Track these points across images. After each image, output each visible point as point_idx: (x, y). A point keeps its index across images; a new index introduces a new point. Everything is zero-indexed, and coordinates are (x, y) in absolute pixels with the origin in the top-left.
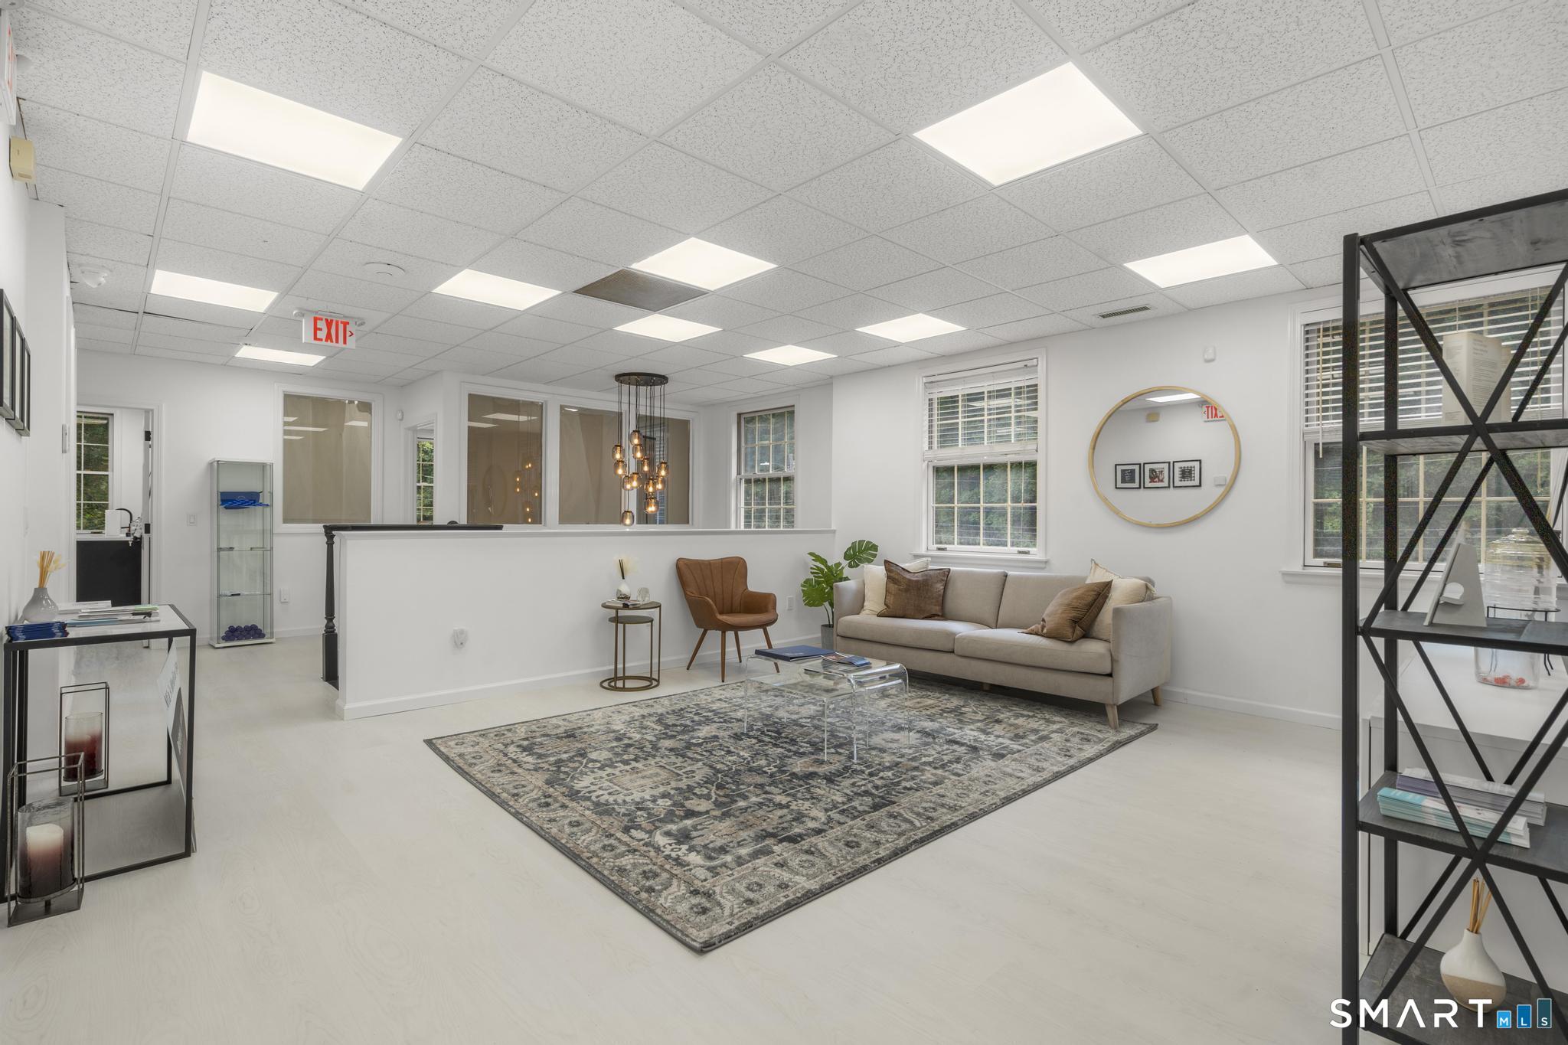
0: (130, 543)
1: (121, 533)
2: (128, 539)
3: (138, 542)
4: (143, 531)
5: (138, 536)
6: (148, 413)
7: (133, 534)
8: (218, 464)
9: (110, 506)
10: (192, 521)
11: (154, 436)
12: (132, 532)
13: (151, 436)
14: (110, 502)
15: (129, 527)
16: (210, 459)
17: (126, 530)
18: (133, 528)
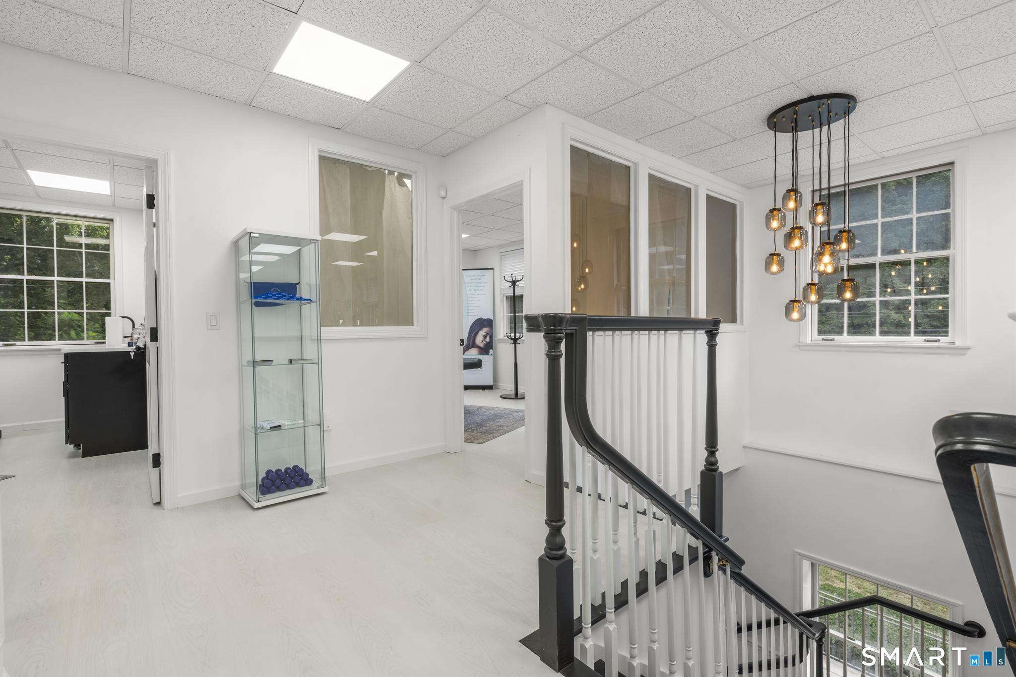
0: (132, 354)
1: (123, 343)
2: (130, 349)
3: (141, 352)
4: (148, 339)
5: (141, 344)
6: (151, 167)
7: (136, 343)
8: (250, 237)
9: (112, 314)
10: (213, 323)
11: (160, 201)
12: (134, 341)
13: (155, 202)
14: (112, 311)
15: (132, 336)
16: (234, 232)
17: (129, 340)
18: (135, 336)
